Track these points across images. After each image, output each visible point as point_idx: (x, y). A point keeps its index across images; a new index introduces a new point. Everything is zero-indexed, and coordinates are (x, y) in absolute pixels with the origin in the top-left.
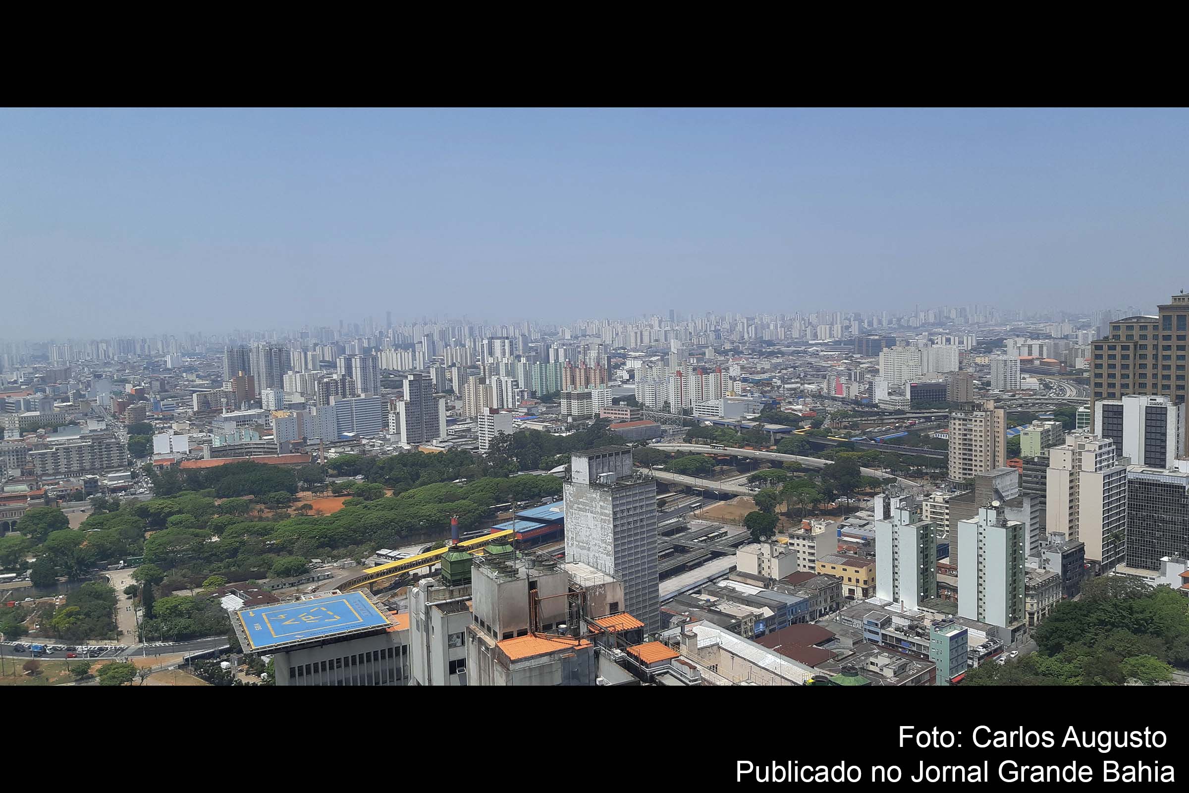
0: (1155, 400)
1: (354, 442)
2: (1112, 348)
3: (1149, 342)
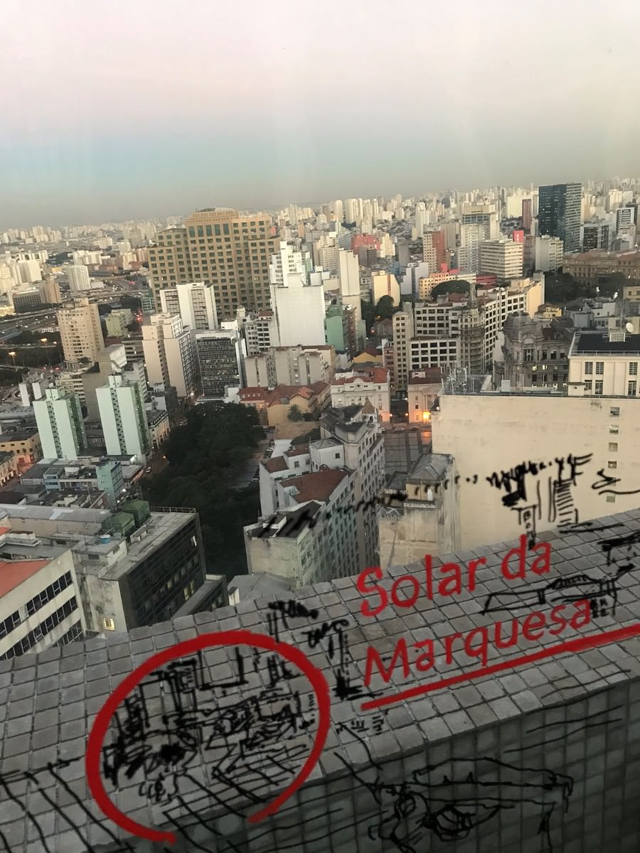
0: (195, 285)
2: (161, 252)
3: (183, 246)
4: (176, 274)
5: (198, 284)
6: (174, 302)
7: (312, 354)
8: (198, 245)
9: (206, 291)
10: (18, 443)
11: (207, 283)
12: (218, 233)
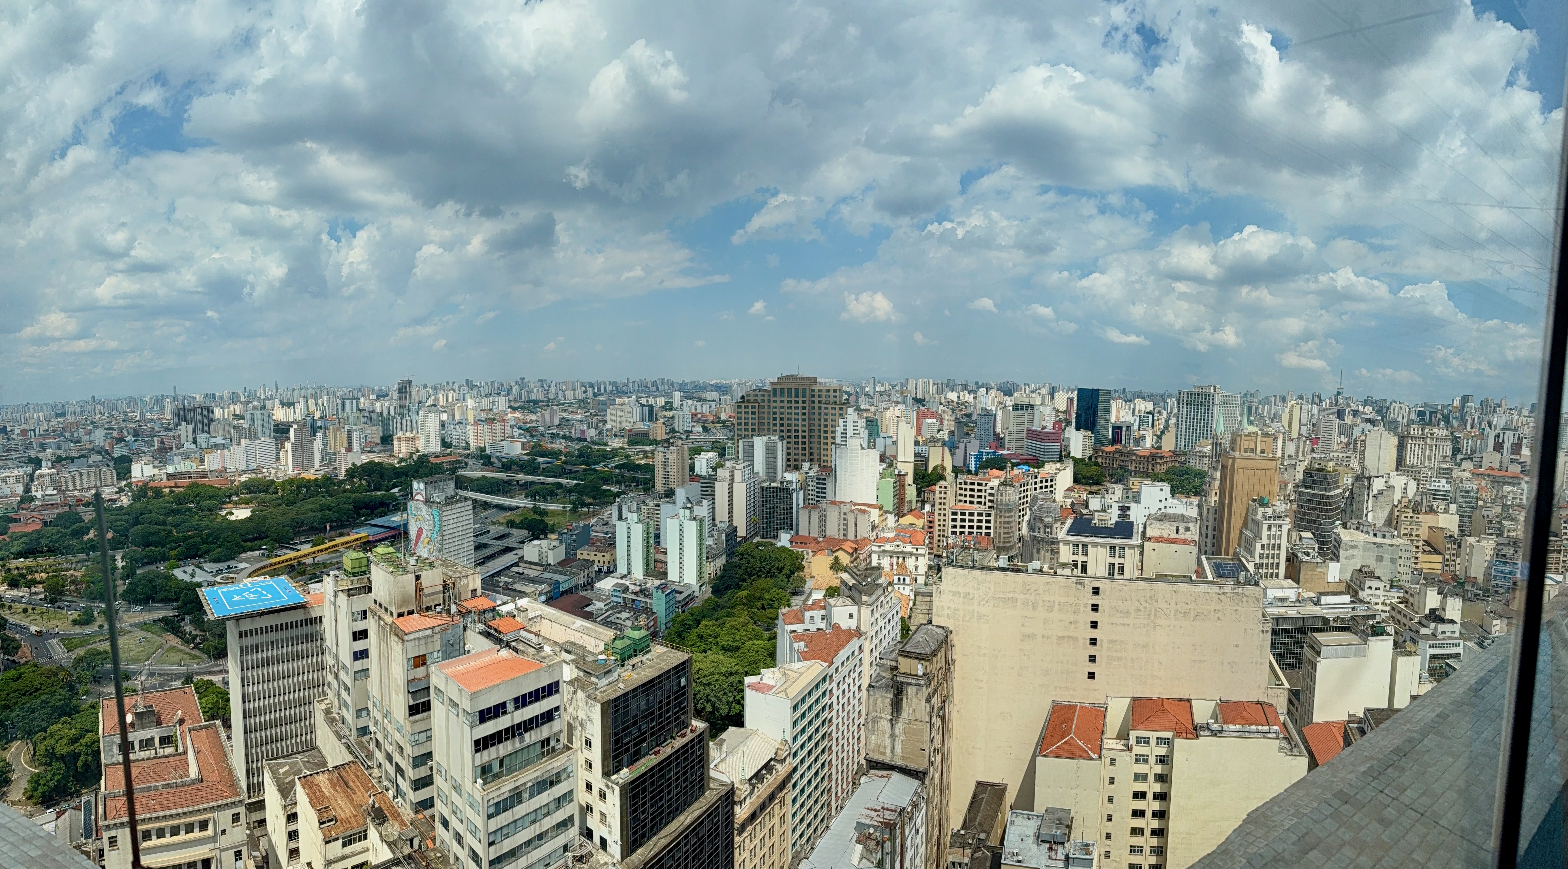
0: (771, 438)
1: (257, 470)
2: (747, 407)
3: (766, 404)
4: (756, 427)
5: (773, 438)
6: (750, 451)
7: (862, 511)
8: (779, 404)
9: (779, 445)
10: (600, 554)
11: (782, 438)
12: (797, 396)
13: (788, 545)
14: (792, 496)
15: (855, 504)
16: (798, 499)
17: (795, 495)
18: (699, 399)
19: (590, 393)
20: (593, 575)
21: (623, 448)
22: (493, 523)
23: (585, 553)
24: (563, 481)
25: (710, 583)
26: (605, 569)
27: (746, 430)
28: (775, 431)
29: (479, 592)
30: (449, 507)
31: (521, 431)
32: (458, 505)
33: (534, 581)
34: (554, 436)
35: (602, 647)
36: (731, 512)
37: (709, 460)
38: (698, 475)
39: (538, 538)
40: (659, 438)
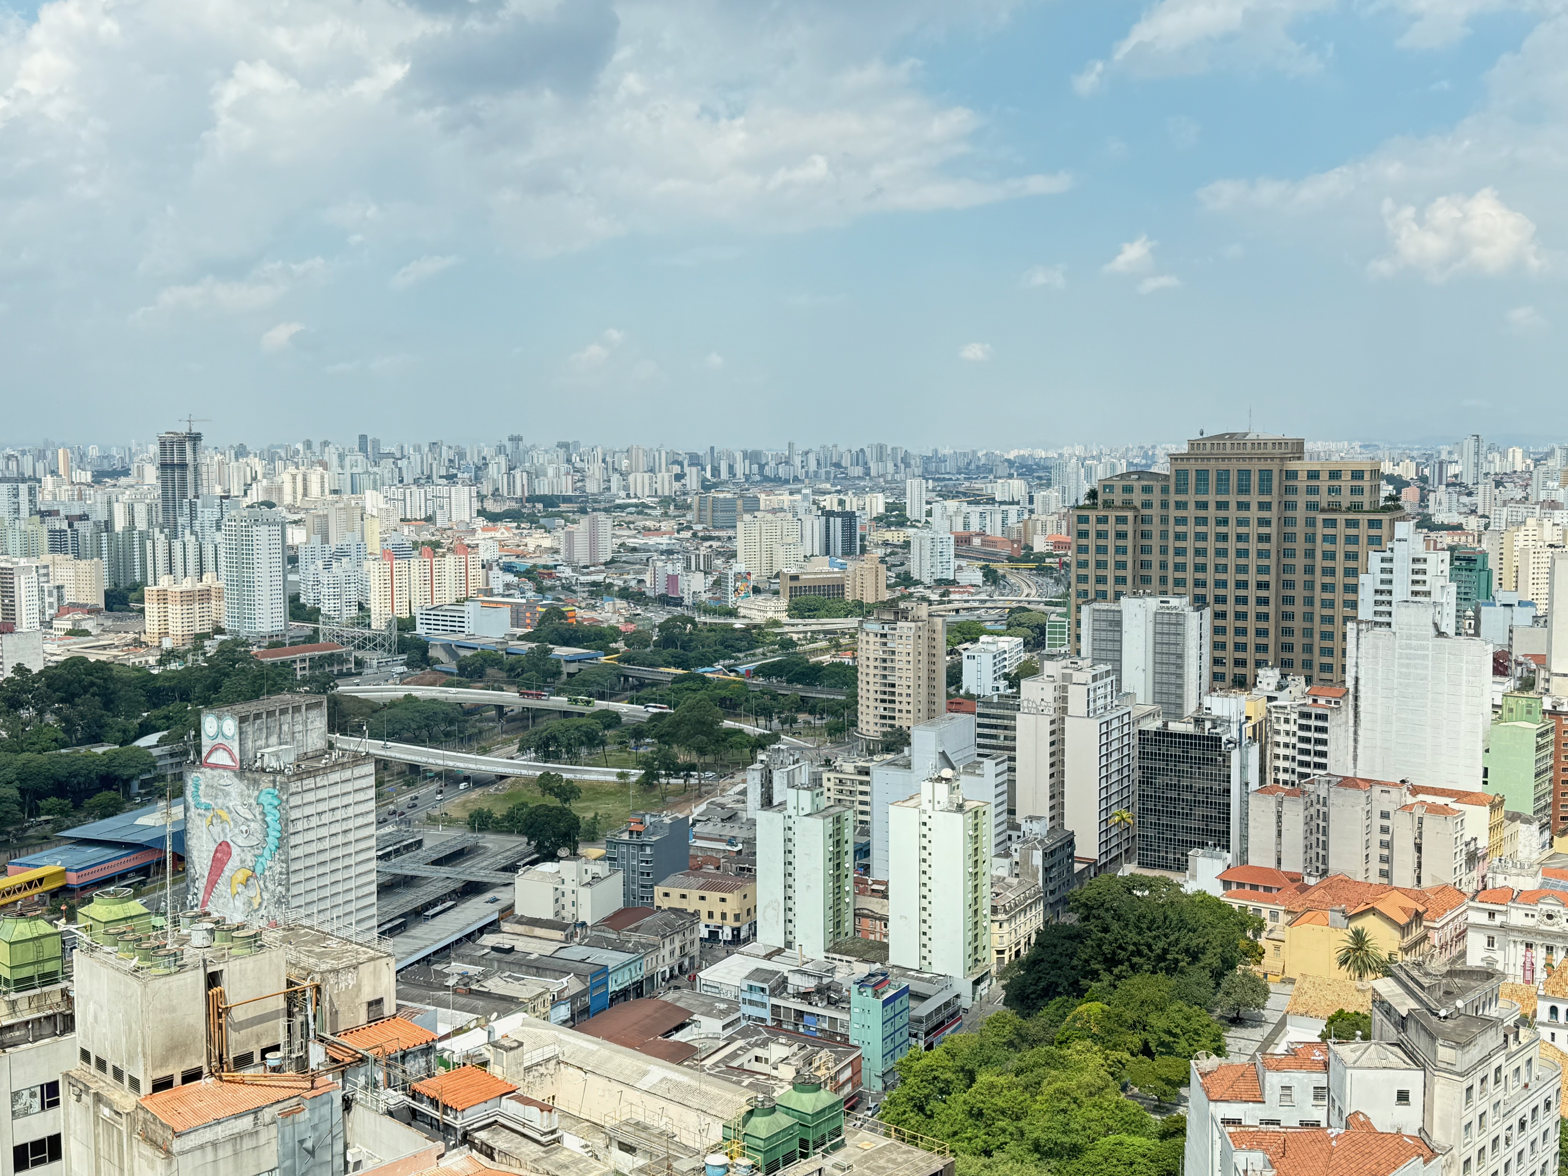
0: (1168, 602)
2: (1103, 520)
3: (1155, 512)
4: (1128, 573)
5: (1174, 602)
6: (1110, 636)
7: (1434, 809)
8: (1191, 512)
9: (1192, 619)
10: (713, 896)
11: (1199, 602)
12: (1244, 489)
13: (1216, 890)
14: (1227, 758)
15: (1415, 790)
16: (1243, 767)
17: (1235, 755)
18: (975, 499)
19: (692, 480)
20: (695, 950)
21: (776, 623)
22: (432, 820)
23: (675, 892)
24: (622, 707)
25: (1001, 975)
26: (726, 934)
27: (1101, 580)
28: (1179, 582)
29: (389, 1008)
30: (309, 783)
31: (510, 578)
32: (335, 777)
33: (539, 968)
34: (598, 590)
35: (716, 1134)
36: (1057, 795)
37: (999, 657)
38: (969, 696)
39: (552, 857)
40: (869, 598)
